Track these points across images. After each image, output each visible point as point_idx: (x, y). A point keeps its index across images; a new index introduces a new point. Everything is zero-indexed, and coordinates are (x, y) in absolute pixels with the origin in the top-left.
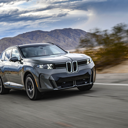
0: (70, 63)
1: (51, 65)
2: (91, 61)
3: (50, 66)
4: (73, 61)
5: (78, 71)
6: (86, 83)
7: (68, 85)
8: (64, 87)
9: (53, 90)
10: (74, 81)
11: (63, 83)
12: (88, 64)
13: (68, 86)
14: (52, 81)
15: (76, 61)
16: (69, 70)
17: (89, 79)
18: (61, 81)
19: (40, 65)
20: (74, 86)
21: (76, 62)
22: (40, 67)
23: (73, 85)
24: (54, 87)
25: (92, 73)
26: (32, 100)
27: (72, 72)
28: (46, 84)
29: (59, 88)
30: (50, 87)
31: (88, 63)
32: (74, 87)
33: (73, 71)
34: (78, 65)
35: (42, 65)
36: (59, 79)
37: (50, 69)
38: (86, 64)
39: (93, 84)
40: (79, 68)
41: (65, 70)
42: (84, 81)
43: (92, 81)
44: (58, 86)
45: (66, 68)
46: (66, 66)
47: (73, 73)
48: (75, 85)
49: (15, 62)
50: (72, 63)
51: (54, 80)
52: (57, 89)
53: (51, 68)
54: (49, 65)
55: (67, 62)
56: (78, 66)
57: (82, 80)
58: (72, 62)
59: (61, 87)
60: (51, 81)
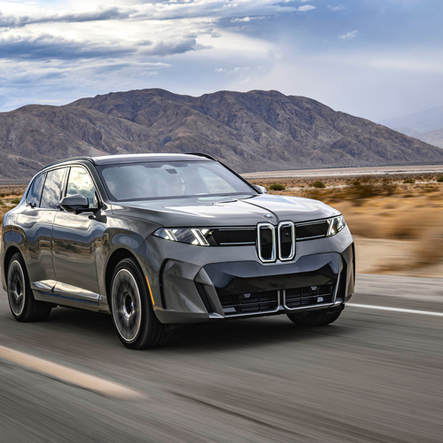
0: (270, 230)
1: (204, 231)
2: (340, 224)
3: (201, 237)
4: (281, 224)
5: (296, 259)
6: (320, 299)
7: (259, 306)
8: (243, 310)
9: (206, 317)
10: (279, 292)
11: (240, 297)
12: (332, 235)
13: (257, 308)
14: (206, 288)
15: (293, 225)
16: (266, 253)
17: (331, 288)
18: (234, 289)
19: (166, 231)
20: (279, 308)
21: (290, 228)
22: (167, 238)
23: (276, 306)
24: (211, 310)
25: (341, 268)
26: (131, 347)
27: (275, 262)
28: (183, 296)
29: (226, 314)
30: (197, 309)
31: (331, 231)
32: (280, 312)
33: (278, 258)
34: (297, 236)
35: (175, 231)
36: (230, 283)
37: (199, 245)
38: (325, 237)
39: (342, 306)
40: (300, 248)
41: (250, 253)
42: (315, 293)
43: (341, 295)
44: (224, 305)
45: (254, 247)
46: (255, 239)
47: (278, 262)
48: (282, 304)
49: (78, 212)
50: (276, 230)
51: (211, 283)
52: (221, 317)
53: (202, 243)
54: (198, 232)
55: (259, 225)
56: (296, 241)
57: (307, 290)
58: (277, 225)
59: (233, 310)
60: (201, 286)
